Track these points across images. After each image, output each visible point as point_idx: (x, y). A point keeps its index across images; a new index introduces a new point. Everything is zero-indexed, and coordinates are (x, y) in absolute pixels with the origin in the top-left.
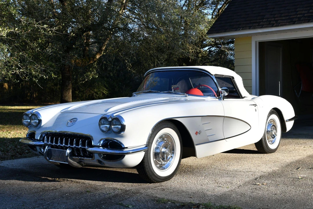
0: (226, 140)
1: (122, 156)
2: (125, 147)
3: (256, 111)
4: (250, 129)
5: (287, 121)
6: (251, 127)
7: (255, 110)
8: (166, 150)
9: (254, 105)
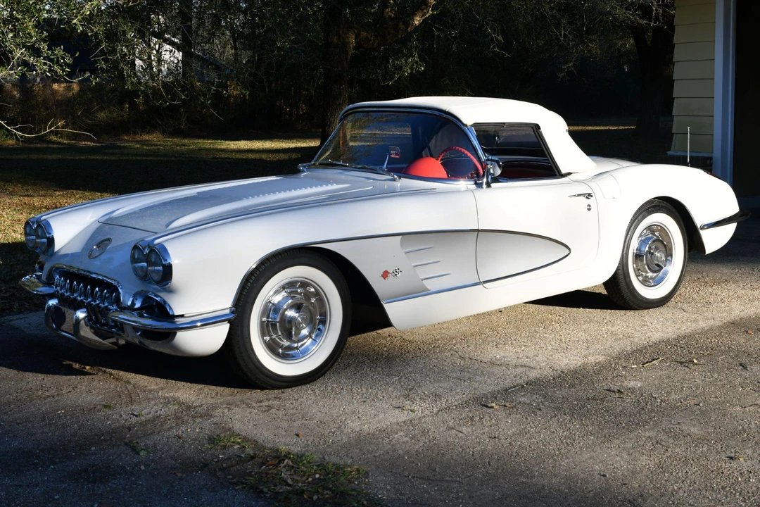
0: (485, 285)
1: (170, 334)
2: (176, 314)
3: (589, 209)
4: (567, 256)
5: (702, 228)
6: (570, 249)
7: (586, 207)
8: (297, 315)
9: (583, 195)
